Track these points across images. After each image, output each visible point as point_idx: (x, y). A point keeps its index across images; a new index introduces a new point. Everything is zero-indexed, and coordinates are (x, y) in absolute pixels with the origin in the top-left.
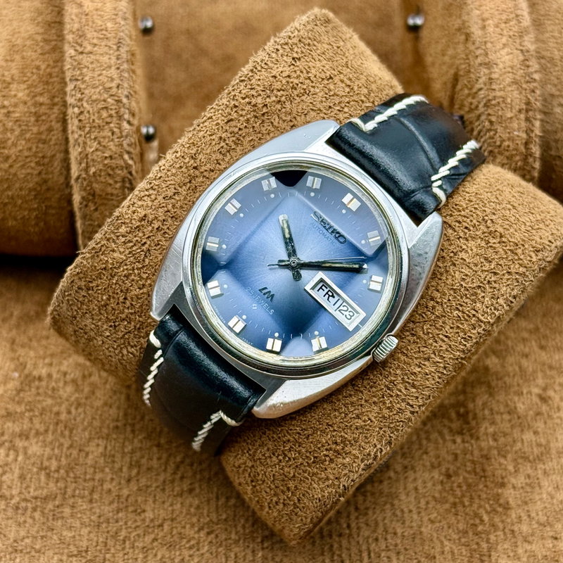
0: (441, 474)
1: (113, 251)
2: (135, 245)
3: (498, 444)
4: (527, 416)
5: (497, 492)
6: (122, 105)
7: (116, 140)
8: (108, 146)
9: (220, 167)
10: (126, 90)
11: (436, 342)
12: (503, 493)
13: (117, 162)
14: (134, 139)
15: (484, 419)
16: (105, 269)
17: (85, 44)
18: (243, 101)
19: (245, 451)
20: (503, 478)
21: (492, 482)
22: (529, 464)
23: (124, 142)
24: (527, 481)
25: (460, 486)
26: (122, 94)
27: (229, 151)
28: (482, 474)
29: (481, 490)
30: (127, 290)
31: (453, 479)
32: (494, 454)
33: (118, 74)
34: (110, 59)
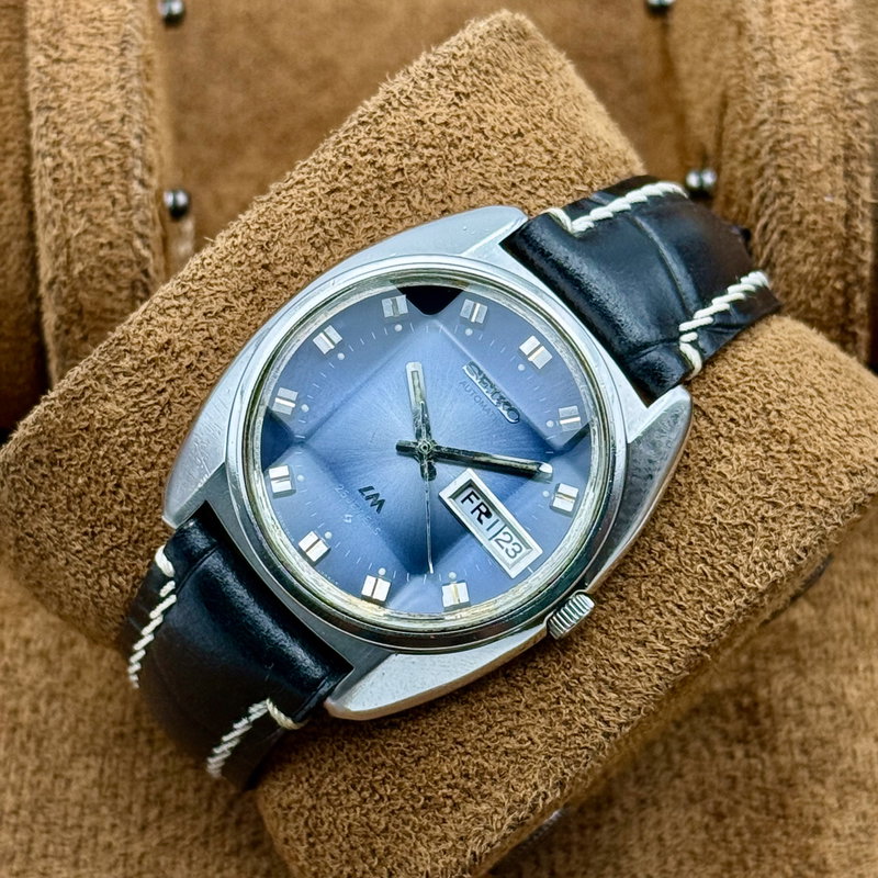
0: (705, 812)
1: (106, 399)
2: (145, 392)
3: (810, 761)
4: (863, 710)
5: (806, 842)
6: (129, 151)
7: (120, 214)
8: (106, 224)
9: (310, 270)
10: (136, 126)
11: (661, 614)
12: (816, 845)
13: (123, 253)
14: (151, 212)
15: (786, 716)
16: (87, 429)
17: (65, 44)
18: (361, 159)
19: (303, 779)
20: (817, 819)
21: (798, 826)
22: (865, 794)
23: (135, 217)
24: (861, 823)
25: (739, 834)
26: (130, 132)
27: (327, 244)
28: (779, 812)
29: (777, 840)
30: (123, 470)
31: (727, 821)
32: (803, 778)
33: (122, 97)
34: (107, 70)
